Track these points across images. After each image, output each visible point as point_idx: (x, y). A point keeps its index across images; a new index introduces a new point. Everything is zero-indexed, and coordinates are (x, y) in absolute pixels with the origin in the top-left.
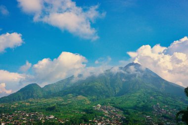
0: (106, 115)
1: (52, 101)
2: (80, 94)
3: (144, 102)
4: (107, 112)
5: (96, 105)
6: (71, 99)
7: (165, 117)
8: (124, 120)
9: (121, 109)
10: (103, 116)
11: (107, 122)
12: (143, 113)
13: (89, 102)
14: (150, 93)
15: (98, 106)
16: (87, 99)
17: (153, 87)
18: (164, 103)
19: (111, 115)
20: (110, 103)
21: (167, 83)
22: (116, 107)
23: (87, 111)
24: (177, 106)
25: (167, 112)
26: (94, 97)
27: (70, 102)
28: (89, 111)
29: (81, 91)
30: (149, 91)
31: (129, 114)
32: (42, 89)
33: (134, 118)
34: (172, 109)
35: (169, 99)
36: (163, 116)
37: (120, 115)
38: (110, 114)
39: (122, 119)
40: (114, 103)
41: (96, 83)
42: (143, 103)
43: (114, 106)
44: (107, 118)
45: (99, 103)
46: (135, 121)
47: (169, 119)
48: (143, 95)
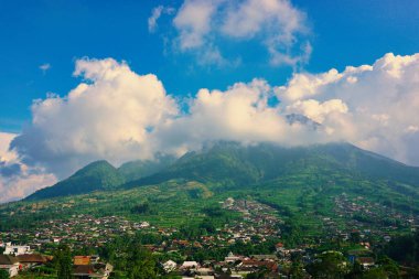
0: (246, 219)
1: (138, 195)
2: (192, 178)
3: (316, 190)
4: (246, 212)
5: (225, 199)
6: (174, 189)
7: (360, 219)
8: (282, 227)
9: (274, 206)
10: (240, 219)
11: (251, 232)
12: (316, 213)
13: (209, 194)
14: (328, 173)
15: (229, 202)
16: (205, 188)
17: (334, 161)
18: (356, 191)
19: (257, 217)
20: (251, 195)
21: (360, 152)
22: (263, 202)
23: (209, 211)
24: (381, 197)
25: (362, 209)
26: (219, 185)
27: (173, 195)
28: (214, 212)
29: (195, 174)
30: (326, 170)
31: (291, 216)
32: (117, 172)
33: (299, 222)
34: (372, 204)
35: (365, 183)
36: (355, 218)
37: (273, 217)
38: (254, 216)
39: (278, 225)
40: (258, 195)
41: (222, 156)
42: (314, 194)
43: (259, 201)
44: (249, 223)
45: (230, 196)
46: (304, 228)
47: (368, 222)
48: (314, 178)
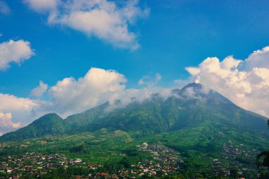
0: (155, 158)
1: (79, 139)
2: (118, 128)
3: (209, 138)
4: (156, 153)
5: (141, 143)
6: (105, 135)
8: (181, 165)
9: (177, 149)
10: (151, 159)
11: (157, 168)
12: (208, 156)
13: (130, 140)
14: (219, 127)
15: (144, 146)
16: (128, 136)
17: (223, 117)
18: (239, 140)
19: (163, 158)
20: (161, 141)
21: (243, 111)
22: (170, 147)
23: (128, 152)
24: (257, 144)
25: (243, 154)
26: (138, 133)
27: (103, 140)
28: (132, 153)
29: (121, 124)
30: (217, 124)
31: (189, 157)
32: (64, 122)
33: (195, 162)
34: (251, 149)
35: (246, 135)
36: (237, 159)
37: (176, 157)
38: (161, 156)
39: (179, 163)
40: (166, 141)
41: (141, 112)
42: (209, 141)
43: (166, 145)
44: (157, 162)
45: (145, 142)
46: (197, 166)
47: (246, 163)
48: (208, 130)
